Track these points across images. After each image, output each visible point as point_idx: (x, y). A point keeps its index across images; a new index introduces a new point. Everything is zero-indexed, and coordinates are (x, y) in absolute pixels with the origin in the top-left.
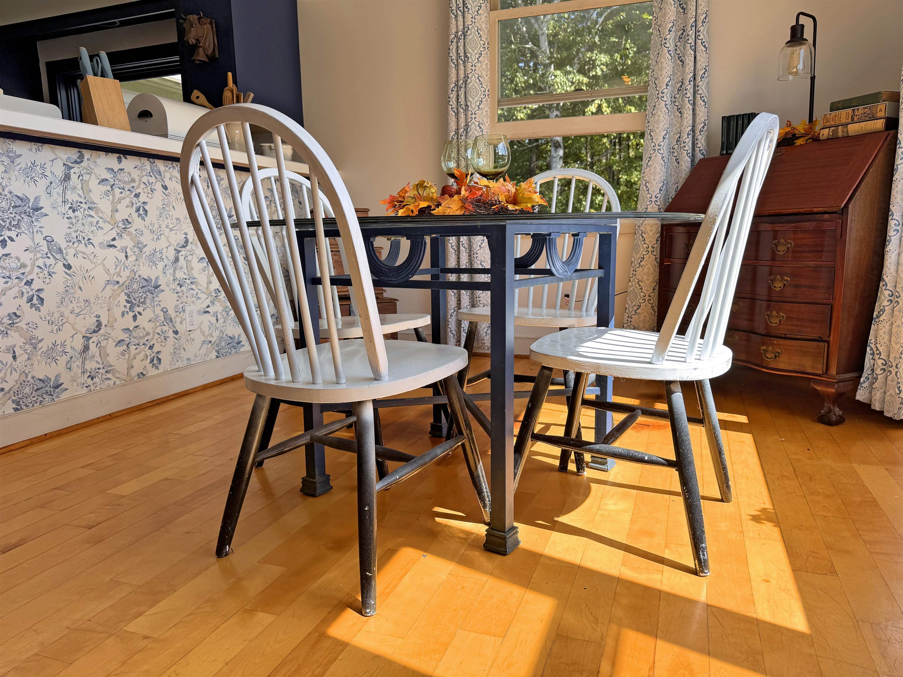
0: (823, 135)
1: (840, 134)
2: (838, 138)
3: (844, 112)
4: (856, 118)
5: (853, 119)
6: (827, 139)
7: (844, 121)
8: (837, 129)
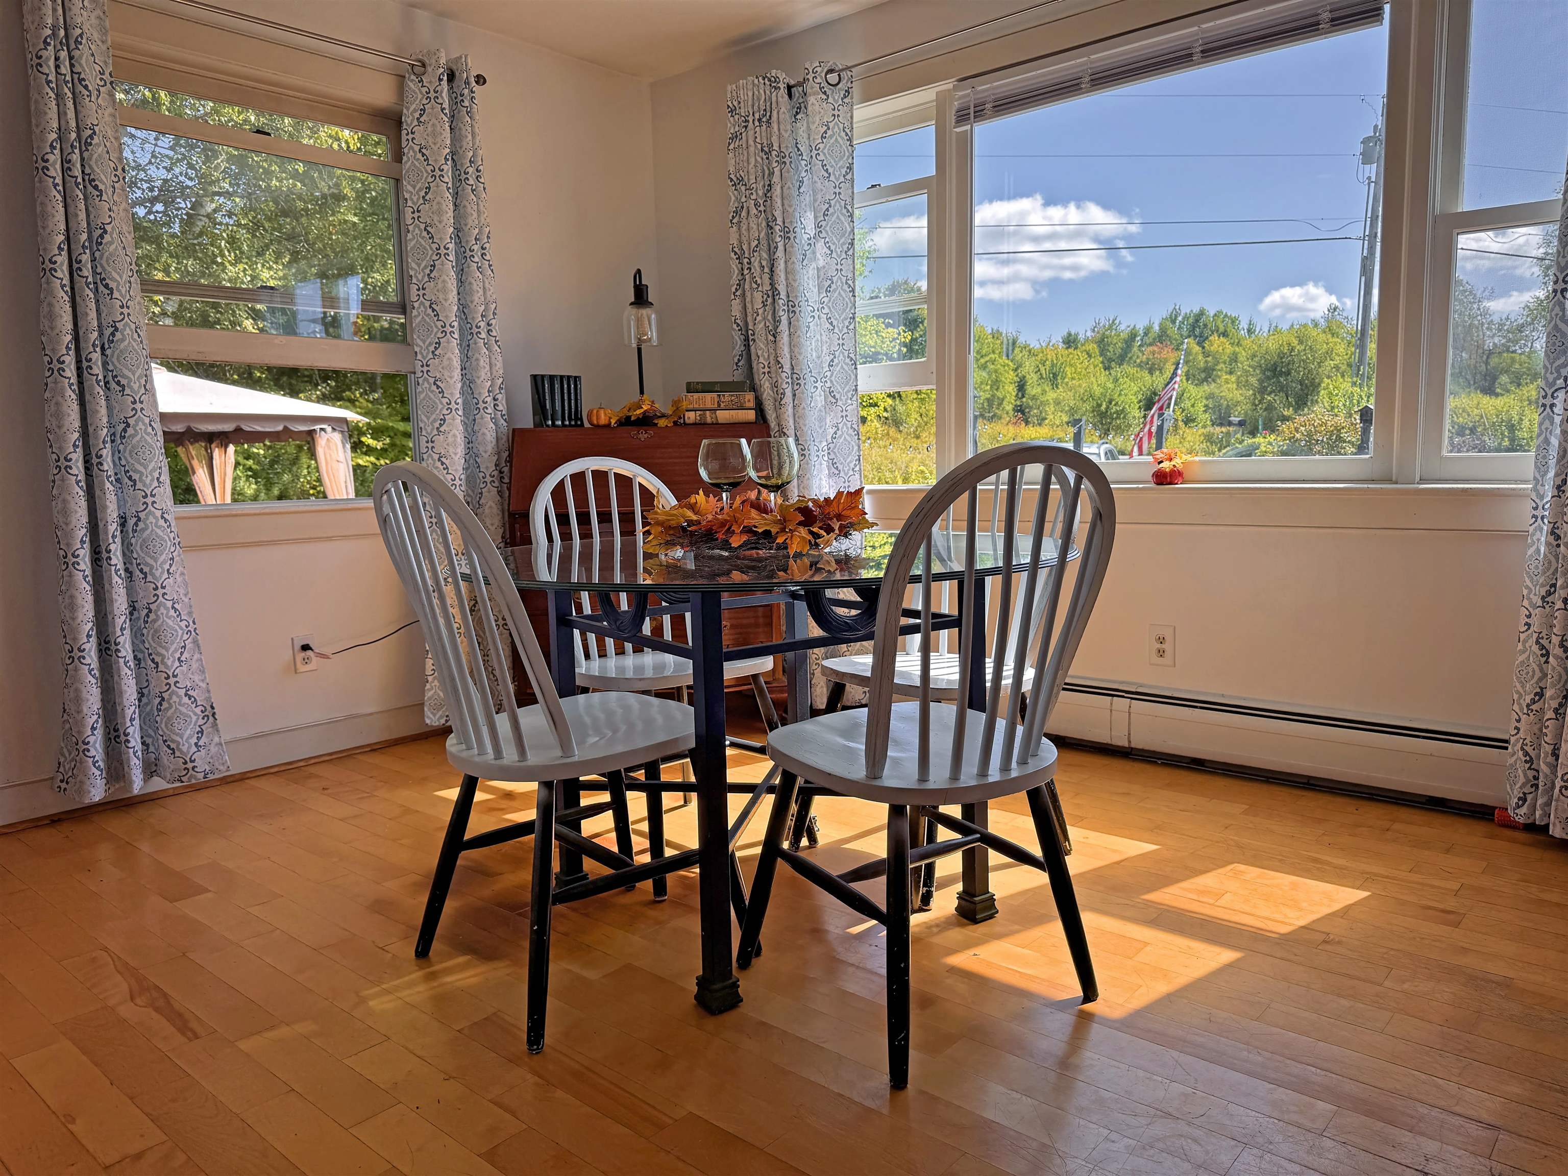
0: (689, 418)
1: (709, 420)
2: (705, 424)
3: (709, 396)
4: (722, 405)
5: (719, 405)
6: (693, 424)
7: (709, 406)
8: (705, 414)
